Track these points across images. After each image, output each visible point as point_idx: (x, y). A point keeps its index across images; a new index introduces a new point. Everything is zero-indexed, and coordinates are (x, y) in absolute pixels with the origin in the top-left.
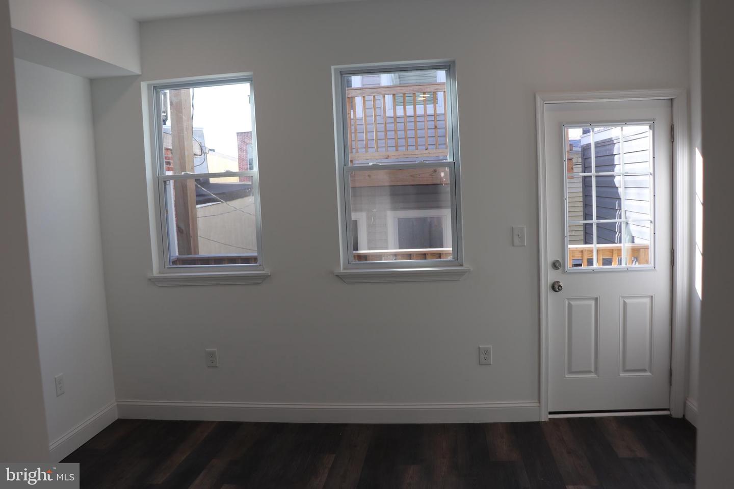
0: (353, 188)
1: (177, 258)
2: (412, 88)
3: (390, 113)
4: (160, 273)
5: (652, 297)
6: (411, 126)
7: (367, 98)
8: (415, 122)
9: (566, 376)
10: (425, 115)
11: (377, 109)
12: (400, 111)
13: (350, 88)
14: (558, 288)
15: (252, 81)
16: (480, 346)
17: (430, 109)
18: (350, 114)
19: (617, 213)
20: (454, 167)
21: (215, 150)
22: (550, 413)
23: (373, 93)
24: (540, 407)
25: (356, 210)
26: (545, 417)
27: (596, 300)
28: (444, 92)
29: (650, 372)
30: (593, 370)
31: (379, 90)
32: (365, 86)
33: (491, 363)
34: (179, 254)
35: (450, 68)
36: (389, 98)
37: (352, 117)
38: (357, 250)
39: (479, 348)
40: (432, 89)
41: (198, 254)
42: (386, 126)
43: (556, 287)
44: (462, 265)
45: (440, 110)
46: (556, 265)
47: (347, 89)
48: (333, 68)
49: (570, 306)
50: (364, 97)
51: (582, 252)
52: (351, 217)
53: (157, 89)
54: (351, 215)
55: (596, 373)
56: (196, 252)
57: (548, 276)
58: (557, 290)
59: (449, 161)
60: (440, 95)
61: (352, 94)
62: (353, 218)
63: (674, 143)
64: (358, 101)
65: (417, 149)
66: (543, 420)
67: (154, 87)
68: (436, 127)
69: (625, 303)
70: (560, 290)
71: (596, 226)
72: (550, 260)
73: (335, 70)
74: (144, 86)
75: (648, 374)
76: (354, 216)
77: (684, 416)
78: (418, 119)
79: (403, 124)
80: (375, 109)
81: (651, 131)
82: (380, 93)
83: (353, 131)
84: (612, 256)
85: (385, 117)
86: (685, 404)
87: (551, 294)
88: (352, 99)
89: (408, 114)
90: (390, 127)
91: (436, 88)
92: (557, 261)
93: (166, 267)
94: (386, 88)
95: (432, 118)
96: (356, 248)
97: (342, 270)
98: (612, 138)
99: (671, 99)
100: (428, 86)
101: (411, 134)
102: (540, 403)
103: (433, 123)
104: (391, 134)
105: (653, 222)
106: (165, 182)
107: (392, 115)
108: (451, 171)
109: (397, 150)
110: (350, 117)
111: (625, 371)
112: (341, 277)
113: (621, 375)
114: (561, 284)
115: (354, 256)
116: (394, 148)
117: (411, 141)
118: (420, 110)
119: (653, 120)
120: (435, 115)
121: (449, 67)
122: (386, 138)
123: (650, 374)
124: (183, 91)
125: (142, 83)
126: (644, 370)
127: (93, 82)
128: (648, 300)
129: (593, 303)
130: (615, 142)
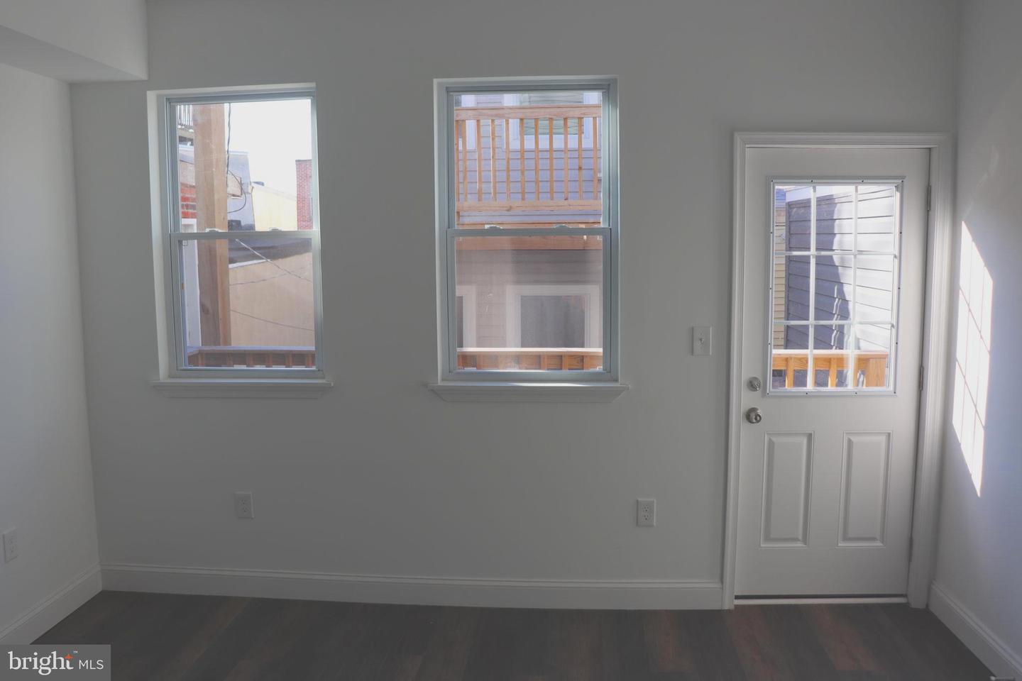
0: (460, 252)
1: (199, 351)
2: (548, 110)
3: (515, 145)
4: (170, 376)
5: (889, 434)
6: (544, 164)
7: (482, 122)
8: (551, 159)
9: (762, 545)
10: (566, 150)
11: (496, 139)
12: (529, 143)
13: (459, 108)
14: (756, 419)
15: (313, 96)
16: (639, 499)
17: (573, 142)
18: (457, 144)
19: (835, 304)
20: (609, 235)
21: (265, 184)
22: (737, 597)
23: (492, 116)
24: (722, 588)
25: (461, 283)
26: (729, 603)
27: (810, 436)
28: (595, 119)
29: (882, 543)
30: (800, 538)
31: (501, 112)
32: (480, 106)
33: (655, 524)
34: (202, 345)
35: (609, 89)
36: (514, 124)
37: (461, 148)
38: (462, 347)
39: (637, 501)
40: (577, 113)
41: (230, 344)
42: (508, 162)
43: (753, 416)
44: (616, 380)
45: (588, 143)
46: (752, 385)
47: (455, 108)
48: (436, 81)
49: (771, 444)
50: (478, 121)
51: (787, 360)
52: (455, 292)
53: (172, 101)
54: (455, 288)
55: (805, 540)
56: (227, 342)
57: (742, 399)
58: (754, 421)
59: (602, 226)
60: (588, 122)
61: (462, 115)
62: (458, 294)
63: (931, 213)
64: (470, 126)
65: (552, 199)
66: (726, 607)
67: (168, 100)
68: (580, 168)
69: (850, 442)
70: (758, 422)
71: (813, 329)
72: (746, 376)
73: (439, 84)
74: (151, 97)
75: (878, 544)
76: (460, 290)
77: (927, 605)
78: (555, 154)
79: (533, 161)
80: (493, 139)
81: (898, 194)
82: (501, 116)
83: (461, 169)
84: (830, 368)
85: (508, 151)
86: (929, 589)
87: (745, 426)
88: (461, 123)
89: (541, 147)
90: (516, 164)
91: (583, 112)
92: (756, 378)
93: (180, 368)
94: (511, 109)
95: (575, 154)
96: (461, 345)
97: (440, 383)
98: (832, 195)
99: (930, 148)
100: (571, 109)
101: (544, 175)
102: (722, 582)
103: (577, 161)
104: (515, 176)
105: (896, 327)
106: (180, 242)
107: (518, 147)
108: (605, 240)
109: (523, 199)
110: (458, 150)
111: (846, 538)
112: (438, 393)
113: (840, 545)
114: (759, 412)
115: (458, 356)
116: (520, 196)
117: (545, 187)
118: (558, 142)
119: (902, 178)
120: (580, 149)
121: (607, 88)
122: (508, 181)
123: (881, 545)
124: (213, 107)
125: (149, 93)
126: (873, 539)
127: (74, 89)
128: (883, 439)
129: (805, 441)
130: (836, 201)
